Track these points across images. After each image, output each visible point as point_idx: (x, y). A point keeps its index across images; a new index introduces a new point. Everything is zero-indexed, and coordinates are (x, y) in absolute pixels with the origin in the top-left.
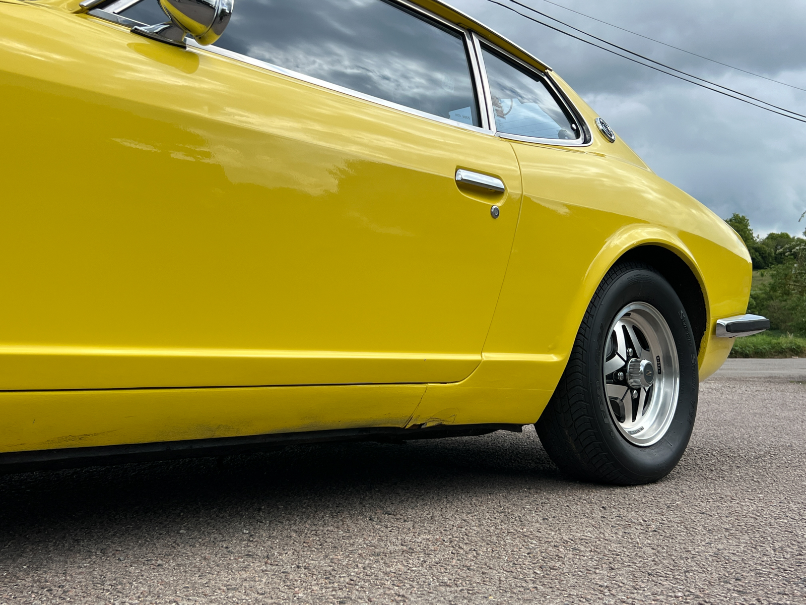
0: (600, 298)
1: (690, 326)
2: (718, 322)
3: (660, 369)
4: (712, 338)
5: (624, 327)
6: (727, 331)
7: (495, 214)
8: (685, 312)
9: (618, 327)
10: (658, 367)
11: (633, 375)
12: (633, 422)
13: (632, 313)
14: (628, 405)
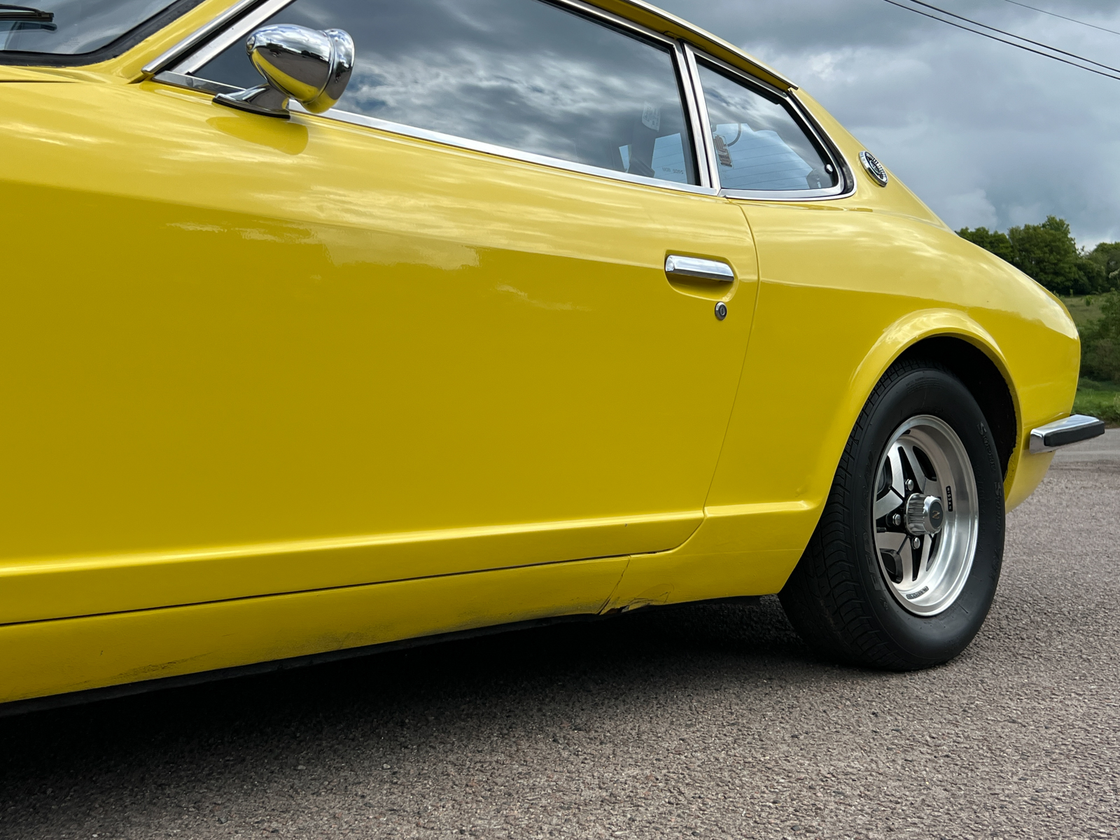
0: (868, 416)
1: (993, 442)
2: (1032, 433)
3: (951, 505)
4: (1025, 455)
5: (901, 450)
6: (1045, 445)
7: (721, 313)
8: (987, 424)
9: (893, 453)
10: (949, 501)
11: (913, 518)
12: (913, 580)
13: (911, 430)
14: (906, 558)
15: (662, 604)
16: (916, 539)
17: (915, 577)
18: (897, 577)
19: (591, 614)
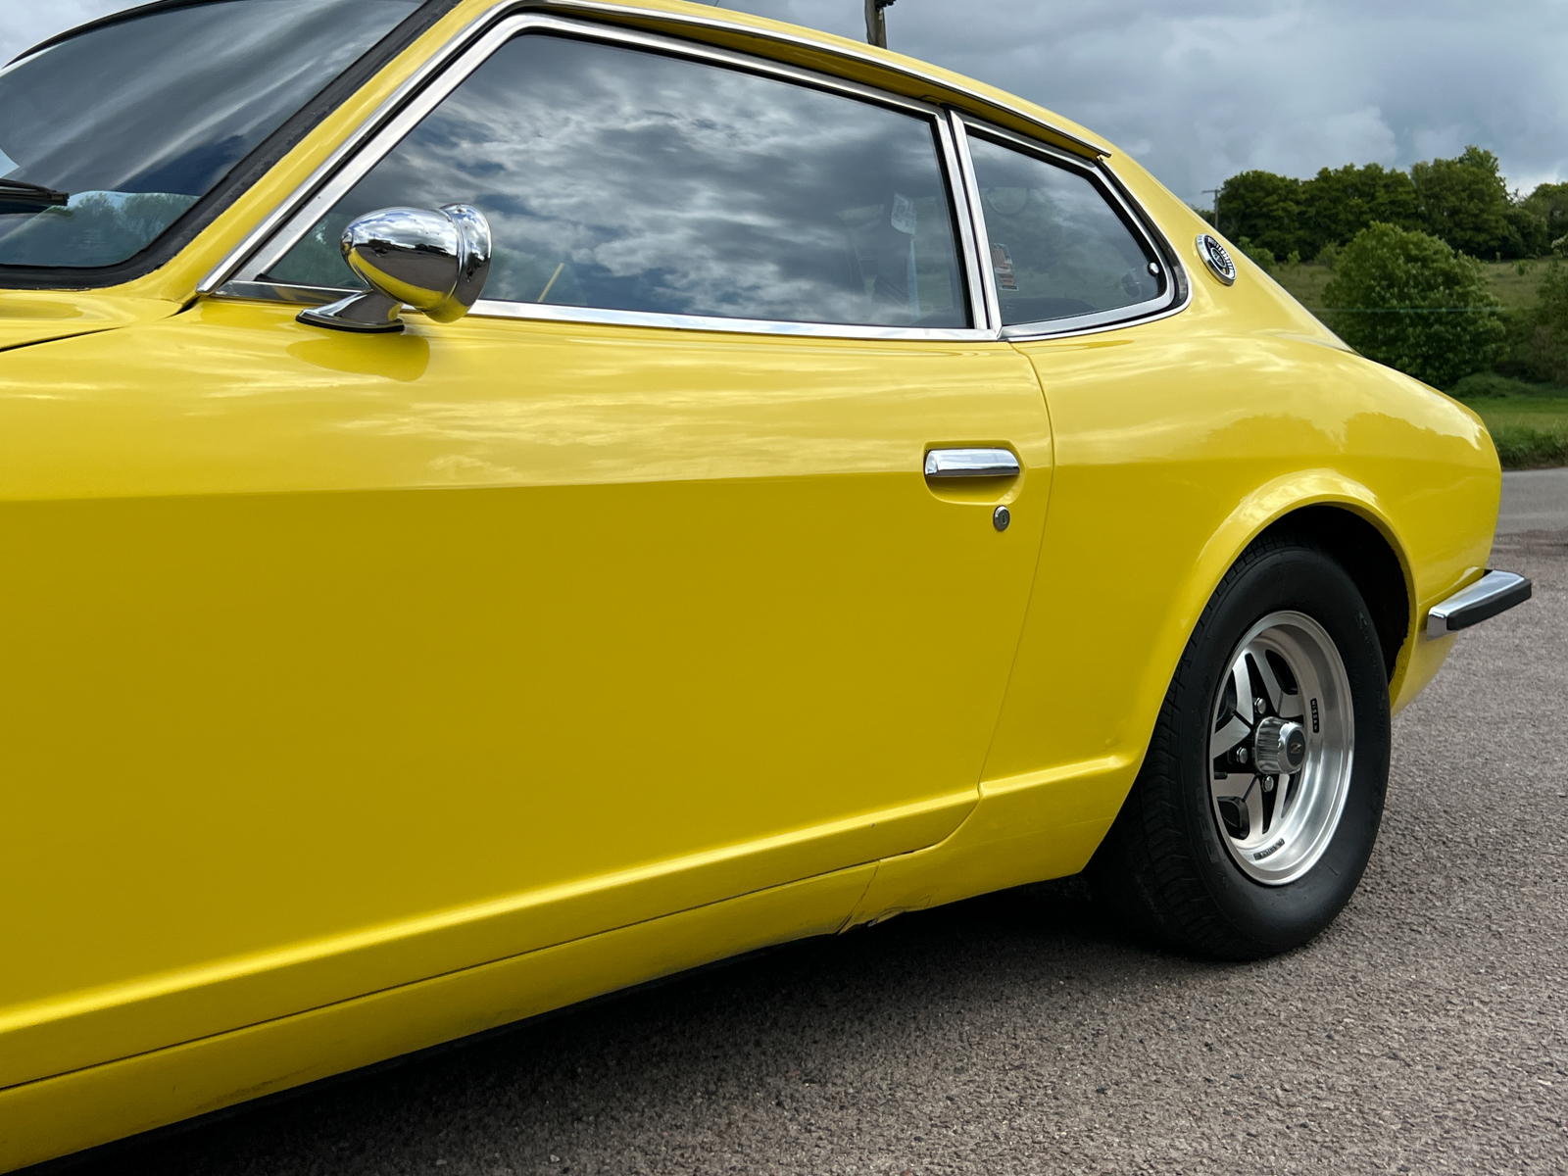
1: (1377, 638)
2: (1430, 613)
3: (1317, 724)
4: (1420, 642)
5: (1249, 659)
6: (1449, 628)
7: (1002, 520)
8: (1369, 617)
10: (1314, 719)
12: (1264, 833)
13: (1266, 631)
14: (1255, 805)
15: (924, 908)
16: (1268, 779)
17: (1266, 827)
18: (1241, 831)
19: (829, 934)
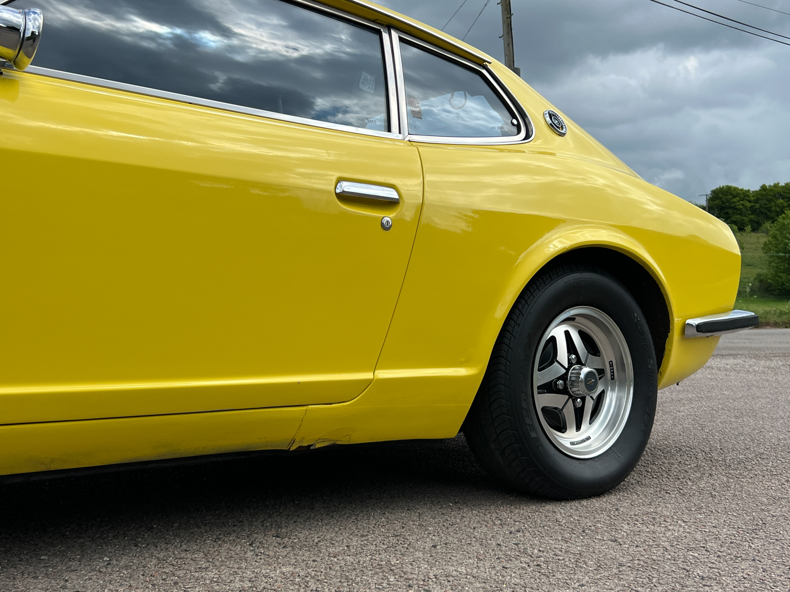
1: (647, 329)
2: (686, 322)
3: (613, 375)
4: (680, 340)
5: (567, 333)
6: (697, 331)
7: (387, 226)
8: (641, 315)
10: (611, 372)
11: (575, 384)
12: (576, 431)
13: (576, 317)
14: (569, 414)
15: (347, 443)
16: (579, 400)
17: (578, 428)
18: (562, 428)
19: (282, 450)
